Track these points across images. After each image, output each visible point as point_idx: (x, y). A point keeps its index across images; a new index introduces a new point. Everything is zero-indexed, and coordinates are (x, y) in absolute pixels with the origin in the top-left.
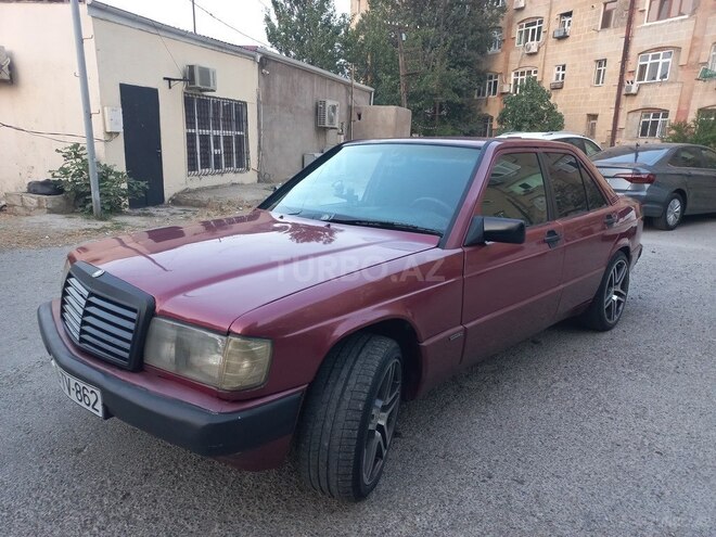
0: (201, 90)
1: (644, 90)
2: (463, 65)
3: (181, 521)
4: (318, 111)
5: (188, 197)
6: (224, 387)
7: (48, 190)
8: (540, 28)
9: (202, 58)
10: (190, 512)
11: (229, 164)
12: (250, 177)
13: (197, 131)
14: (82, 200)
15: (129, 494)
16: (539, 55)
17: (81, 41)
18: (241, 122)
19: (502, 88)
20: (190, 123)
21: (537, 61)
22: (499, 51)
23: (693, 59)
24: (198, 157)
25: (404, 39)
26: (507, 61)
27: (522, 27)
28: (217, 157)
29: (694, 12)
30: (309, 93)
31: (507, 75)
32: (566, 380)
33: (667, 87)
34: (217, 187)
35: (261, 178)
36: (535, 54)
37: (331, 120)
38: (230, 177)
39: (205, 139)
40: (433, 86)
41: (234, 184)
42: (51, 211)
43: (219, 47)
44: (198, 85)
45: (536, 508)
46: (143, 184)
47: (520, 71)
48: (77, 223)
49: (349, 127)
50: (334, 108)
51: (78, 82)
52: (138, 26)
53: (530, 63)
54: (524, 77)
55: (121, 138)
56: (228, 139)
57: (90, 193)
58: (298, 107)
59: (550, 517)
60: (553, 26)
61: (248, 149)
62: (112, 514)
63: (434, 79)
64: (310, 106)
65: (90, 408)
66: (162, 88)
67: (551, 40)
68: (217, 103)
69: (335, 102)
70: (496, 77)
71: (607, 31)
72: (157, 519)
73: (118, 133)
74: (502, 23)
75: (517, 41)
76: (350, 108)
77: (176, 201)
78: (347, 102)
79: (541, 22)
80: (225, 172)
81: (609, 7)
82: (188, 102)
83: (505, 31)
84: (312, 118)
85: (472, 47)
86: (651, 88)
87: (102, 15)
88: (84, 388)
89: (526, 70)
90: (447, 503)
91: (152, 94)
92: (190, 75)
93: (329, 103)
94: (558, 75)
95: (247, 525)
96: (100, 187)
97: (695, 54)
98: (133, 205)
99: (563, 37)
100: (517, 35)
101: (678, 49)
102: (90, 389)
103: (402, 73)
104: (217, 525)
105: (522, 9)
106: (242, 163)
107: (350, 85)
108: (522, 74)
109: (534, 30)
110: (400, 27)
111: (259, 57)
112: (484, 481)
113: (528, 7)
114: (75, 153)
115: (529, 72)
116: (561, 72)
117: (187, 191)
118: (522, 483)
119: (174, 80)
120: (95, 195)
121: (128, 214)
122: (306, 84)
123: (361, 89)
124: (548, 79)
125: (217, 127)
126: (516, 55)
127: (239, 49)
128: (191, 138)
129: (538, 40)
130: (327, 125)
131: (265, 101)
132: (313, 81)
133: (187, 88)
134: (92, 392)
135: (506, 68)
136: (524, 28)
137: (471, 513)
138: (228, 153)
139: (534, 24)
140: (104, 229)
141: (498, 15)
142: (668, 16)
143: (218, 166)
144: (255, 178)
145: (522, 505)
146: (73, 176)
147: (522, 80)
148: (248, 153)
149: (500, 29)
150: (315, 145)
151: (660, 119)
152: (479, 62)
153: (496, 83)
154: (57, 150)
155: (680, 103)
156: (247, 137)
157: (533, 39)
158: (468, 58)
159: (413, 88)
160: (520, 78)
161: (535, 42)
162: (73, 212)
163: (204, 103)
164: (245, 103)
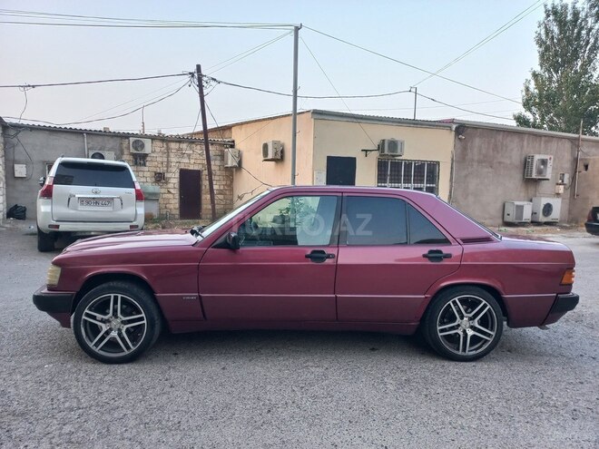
0: (392, 156)
4: (526, 165)
13: (388, 185)
18: (433, 177)
20: (381, 179)
37: (541, 172)
49: (573, 178)
58: (500, 163)
64: (518, 160)
66: (360, 156)
68: (409, 164)
69: (546, 156)
76: (576, 160)
78: (572, 154)
82: (382, 165)
84: (520, 171)
87: (321, 117)
91: (351, 162)
92: (382, 146)
93: (538, 157)
107: (576, 139)
111: (454, 126)
119: (370, 151)
122: (512, 142)
125: (408, 181)
127: (433, 123)
130: (535, 177)
131: (459, 160)
132: (522, 140)
133: (380, 155)
150: (521, 195)
156: (438, 188)
163: (397, 166)
164: (438, 163)
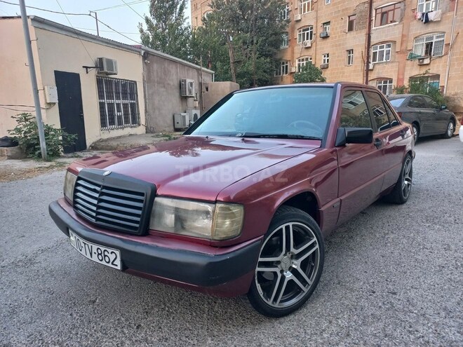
0: (107, 74)
1: (377, 66)
2: (266, 56)
3: (184, 339)
4: (181, 86)
5: (103, 144)
6: (216, 238)
7: (7, 144)
8: (311, 32)
9: (107, 53)
10: (187, 332)
11: (127, 122)
12: (140, 130)
13: (106, 101)
14: (32, 149)
15: (140, 325)
16: (312, 49)
17: (29, 42)
18: (133, 95)
19: (291, 70)
20: (101, 96)
21: (311, 52)
22: (287, 47)
23: (404, 48)
24: (107, 119)
25: (231, 40)
26: (293, 52)
27: (300, 31)
28: (119, 118)
29: (401, 20)
30: (175, 74)
31: (294, 62)
32: (392, 232)
33: (390, 65)
34: (120, 137)
35: (149, 130)
36: (309, 48)
37: (190, 92)
38: (128, 131)
39: (111, 106)
40: (252, 68)
41: (131, 135)
42: (10, 158)
43: (118, 46)
44: (106, 70)
45: (411, 308)
46: (73, 136)
47: (301, 59)
48: (31, 164)
49: (201, 96)
50: (191, 84)
51: (28, 69)
52: (64, 33)
53: (307, 54)
54: (305, 62)
55: (57, 106)
56: (125, 106)
57: (38, 144)
58: (168, 84)
59: (422, 312)
60: (319, 31)
61: (138, 111)
62: (134, 339)
63: (251, 64)
64: (176, 83)
65: (110, 265)
66: (82, 73)
67: (319, 39)
68: (117, 82)
69: (191, 80)
70: (287, 63)
71: (352, 33)
72: (167, 339)
73: (55, 103)
74: (288, 30)
75: (298, 40)
76: (200, 84)
77: (94, 147)
78: (199, 81)
79: (312, 28)
80: (125, 127)
81: (352, 18)
82: (99, 82)
83: (290, 35)
84: (178, 90)
85: (271, 44)
86: (381, 66)
87: (41, 26)
88: (105, 251)
89: (305, 58)
90: (354, 310)
91: (76, 77)
92: (100, 64)
93: (188, 81)
94: (325, 60)
95: (230, 336)
96: (46, 139)
97: (404, 45)
98: (67, 151)
99: (326, 37)
100: (298, 37)
101: (395, 42)
102: (110, 251)
103: (231, 61)
104: (210, 339)
105: (300, 20)
106: (135, 121)
107: (200, 70)
108: (303, 60)
109: (308, 33)
110: (228, 33)
111: (143, 52)
112: (371, 295)
113: (302, 20)
114: (25, 118)
115: (307, 59)
116: (326, 58)
117: (101, 141)
118: (395, 294)
119: (90, 68)
120: (43, 145)
121: (63, 157)
122: (173, 69)
123: (206, 72)
124: (319, 63)
125: (118, 98)
126: (298, 49)
127: (130, 47)
128: (102, 106)
129: (311, 39)
130: (188, 95)
131: (148, 80)
132: (177, 68)
133: (98, 73)
134: (112, 253)
135: (293, 57)
136: (302, 33)
137: (372, 315)
138: (126, 114)
139: (308, 29)
140: (51, 167)
141: (285, 25)
142: (387, 23)
143: (120, 123)
144: (144, 131)
145: (401, 307)
146: (25, 133)
147: (303, 64)
148: (139, 114)
149: (287, 33)
150: (181, 108)
151: (388, 84)
152: (275, 54)
153: (287, 66)
154: (12, 117)
155: (398, 74)
156: (138, 104)
157: (307, 39)
158: (269, 52)
159: (239, 70)
160: (301, 63)
161: (309, 40)
162: (26, 158)
163: (109, 82)
164: (135, 82)
